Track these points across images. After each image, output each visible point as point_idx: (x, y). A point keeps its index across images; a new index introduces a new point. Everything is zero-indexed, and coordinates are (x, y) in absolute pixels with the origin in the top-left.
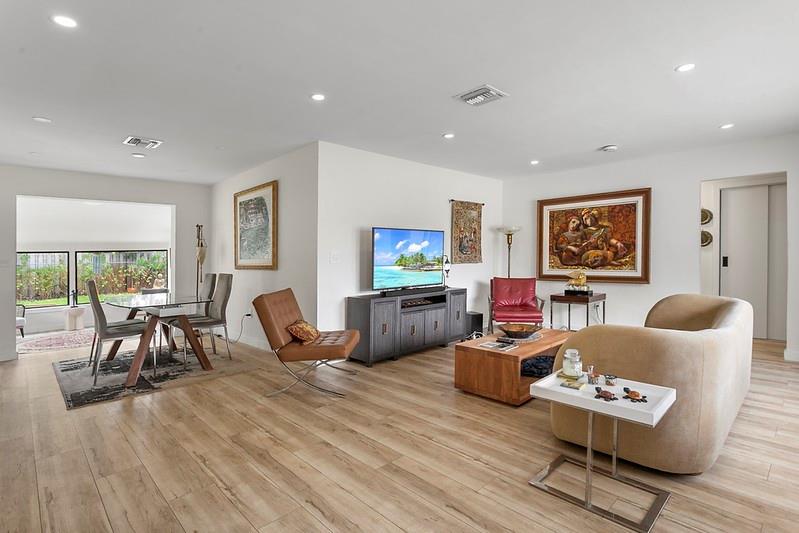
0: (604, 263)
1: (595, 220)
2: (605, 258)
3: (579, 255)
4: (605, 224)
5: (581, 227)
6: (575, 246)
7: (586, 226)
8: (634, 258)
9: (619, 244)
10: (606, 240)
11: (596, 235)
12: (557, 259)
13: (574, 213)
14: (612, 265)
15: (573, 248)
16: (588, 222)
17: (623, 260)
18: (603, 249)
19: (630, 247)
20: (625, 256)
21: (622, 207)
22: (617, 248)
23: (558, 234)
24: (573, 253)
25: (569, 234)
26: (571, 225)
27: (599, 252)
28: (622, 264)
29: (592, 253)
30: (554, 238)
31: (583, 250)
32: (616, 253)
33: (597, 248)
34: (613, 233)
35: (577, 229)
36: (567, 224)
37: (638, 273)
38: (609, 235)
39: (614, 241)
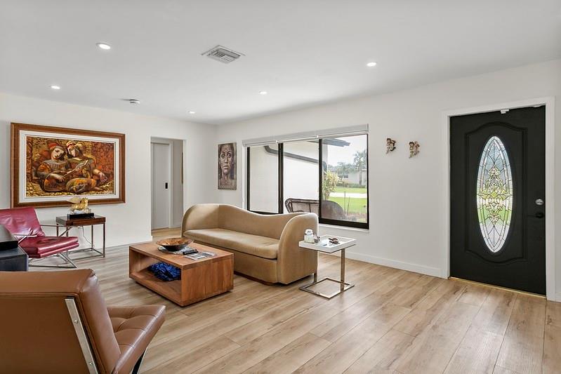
0: (88, 189)
1: (80, 153)
2: (89, 185)
3: (64, 183)
4: (89, 156)
5: (66, 157)
6: (59, 173)
7: (71, 156)
8: (112, 185)
9: (101, 174)
10: (90, 170)
11: (80, 165)
12: (37, 186)
13: (58, 142)
14: (96, 190)
15: (57, 176)
16: (73, 153)
17: (104, 186)
18: (87, 177)
19: (110, 176)
20: (105, 183)
21: (103, 144)
22: (99, 176)
23: (39, 162)
24: (57, 180)
25: (52, 162)
26: (54, 154)
27: (84, 180)
28: (104, 190)
29: (76, 180)
30: (33, 164)
31: (68, 178)
32: (98, 181)
33: (81, 176)
34: (96, 164)
35: (61, 158)
36: (50, 152)
37: (117, 196)
38: (93, 166)
39: (96, 171)
